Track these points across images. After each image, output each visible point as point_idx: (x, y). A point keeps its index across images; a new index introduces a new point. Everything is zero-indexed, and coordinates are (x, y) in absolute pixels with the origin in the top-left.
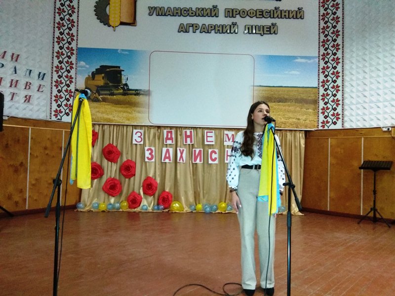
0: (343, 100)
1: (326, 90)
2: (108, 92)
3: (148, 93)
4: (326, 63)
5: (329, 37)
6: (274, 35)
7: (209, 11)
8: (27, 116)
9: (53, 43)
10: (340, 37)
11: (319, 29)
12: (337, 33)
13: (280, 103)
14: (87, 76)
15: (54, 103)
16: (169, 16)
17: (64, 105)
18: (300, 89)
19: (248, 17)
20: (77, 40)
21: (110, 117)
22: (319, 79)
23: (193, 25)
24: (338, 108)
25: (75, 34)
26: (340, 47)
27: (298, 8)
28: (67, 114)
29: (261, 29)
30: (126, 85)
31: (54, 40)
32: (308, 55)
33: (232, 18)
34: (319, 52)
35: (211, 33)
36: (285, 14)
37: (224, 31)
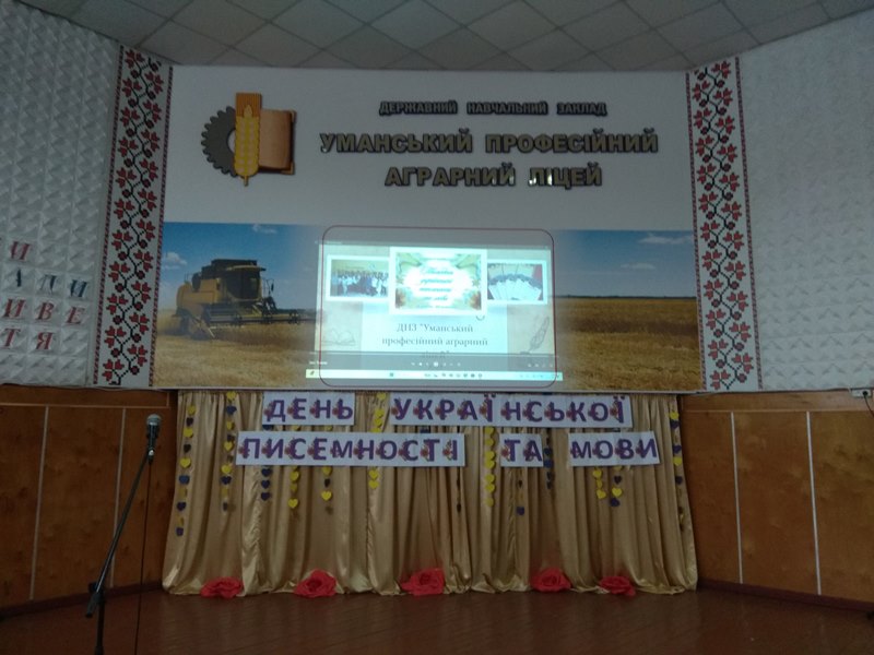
0: (756, 326)
1: (716, 303)
2: (229, 318)
3: (318, 318)
4: (712, 244)
5: (714, 189)
6: (594, 186)
7: (450, 141)
8: (42, 381)
9: (109, 214)
10: (740, 191)
11: (693, 173)
12: (732, 181)
13: (615, 334)
14: (183, 284)
15: (104, 347)
16: (366, 153)
17: (129, 350)
18: (657, 302)
19: (536, 152)
20: (162, 206)
21: (232, 372)
22: (698, 281)
23: (416, 171)
24: (746, 345)
25: (157, 194)
26: (742, 210)
27: (645, 131)
28: (135, 371)
29: (566, 173)
30: (270, 300)
31: (109, 208)
32: (671, 229)
33: (502, 155)
34: (695, 221)
35: (456, 185)
36: (616, 142)
37: (485, 182)
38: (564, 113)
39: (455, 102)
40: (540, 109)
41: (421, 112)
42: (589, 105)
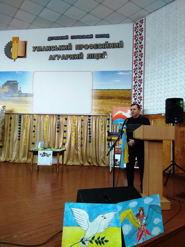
0: (143, 97)
1: (135, 91)
2: (10, 96)
3: (31, 95)
4: (136, 74)
5: (137, 58)
7: (66, 47)
10: (143, 57)
11: (133, 53)
12: (141, 55)
13: (108, 100)
16: (44, 51)
18: (120, 91)
19: (89, 49)
22: (132, 85)
23: (57, 55)
24: (141, 102)
26: (143, 64)
27: (120, 41)
29: (97, 56)
30: (20, 91)
32: (125, 70)
33: (80, 50)
34: (132, 67)
35: (67, 59)
36: (111, 45)
37: (75, 58)
38: (97, 38)
39: (67, 36)
40: (91, 37)
41: (58, 39)
42: (104, 35)
